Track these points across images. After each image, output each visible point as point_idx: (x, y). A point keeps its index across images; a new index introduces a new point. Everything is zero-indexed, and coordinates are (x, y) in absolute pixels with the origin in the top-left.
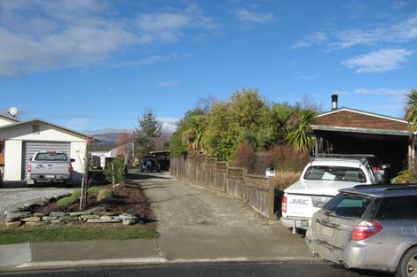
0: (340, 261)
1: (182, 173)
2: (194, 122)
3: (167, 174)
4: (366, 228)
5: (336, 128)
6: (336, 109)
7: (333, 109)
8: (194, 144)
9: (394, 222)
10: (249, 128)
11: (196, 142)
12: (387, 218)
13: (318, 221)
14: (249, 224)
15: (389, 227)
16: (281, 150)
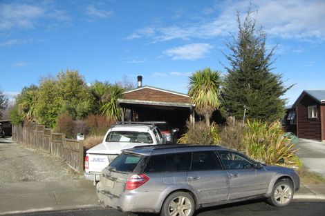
0: (118, 207)
1: (21, 138)
2: (28, 97)
3: (9, 140)
4: (136, 180)
5: (137, 102)
6: (141, 86)
7: (138, 87)
8: (28, 114)
9: (158, 174)
10: (70, 101)
11: (30, 113)
12: (153, 172)
13: (104, 175)
14: (63, 179)
15: (154, 179)
16: (96, 119)
